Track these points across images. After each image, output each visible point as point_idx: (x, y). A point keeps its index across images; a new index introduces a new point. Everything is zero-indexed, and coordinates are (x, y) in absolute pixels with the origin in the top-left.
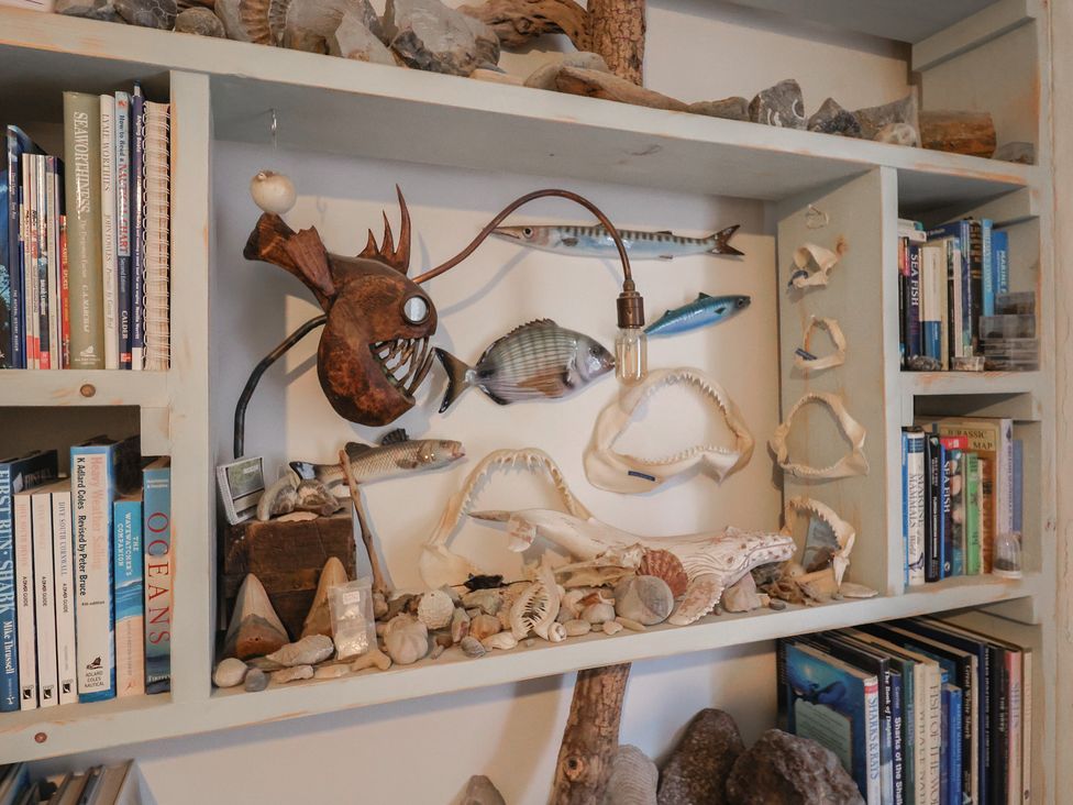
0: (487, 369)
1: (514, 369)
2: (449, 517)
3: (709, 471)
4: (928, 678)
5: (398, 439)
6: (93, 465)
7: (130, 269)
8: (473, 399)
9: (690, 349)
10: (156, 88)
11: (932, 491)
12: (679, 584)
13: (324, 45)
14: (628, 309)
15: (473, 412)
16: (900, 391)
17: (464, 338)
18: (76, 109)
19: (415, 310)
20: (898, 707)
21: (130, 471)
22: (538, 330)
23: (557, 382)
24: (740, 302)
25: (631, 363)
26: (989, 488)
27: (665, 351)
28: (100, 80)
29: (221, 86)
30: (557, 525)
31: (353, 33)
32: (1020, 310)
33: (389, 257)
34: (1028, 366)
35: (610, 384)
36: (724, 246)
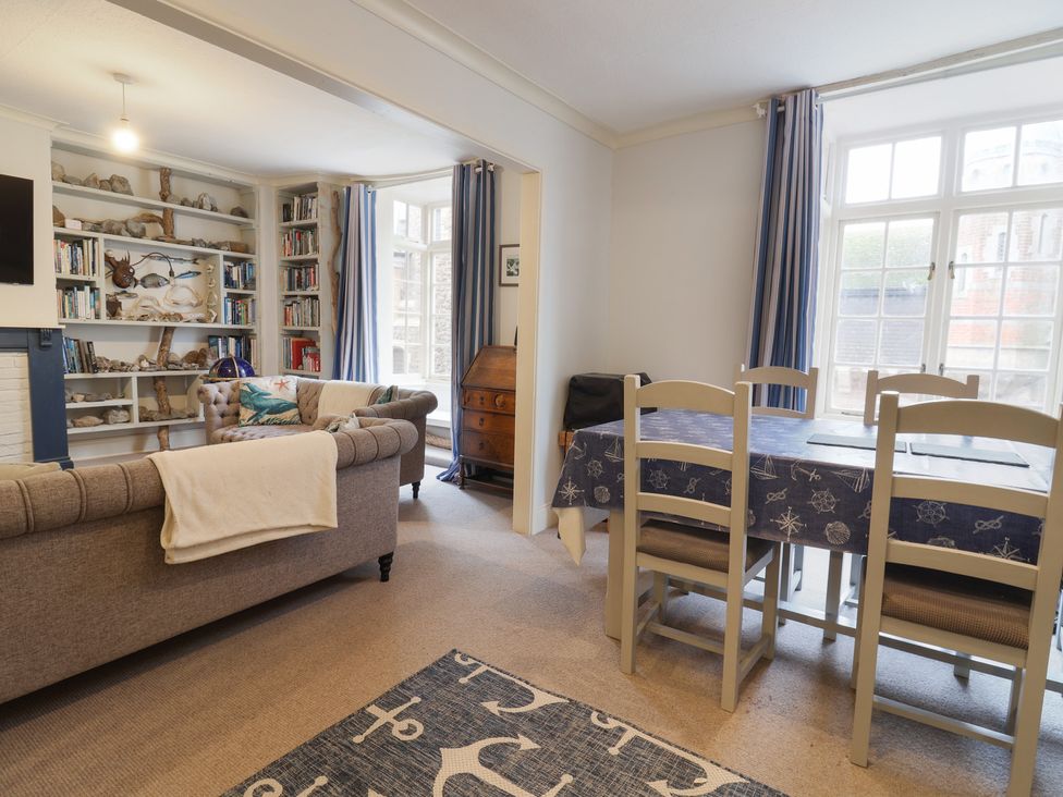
0: (143, 281)
1: (148, 282)
2: (136, 307)
3: (191, 305)
4: (232, 341)
5: (125, 292)
6: (87, 288)
7: (93, 263)
8: (139, 287)
9: (188, 281)
10: (95, 239)
11: (233, 309)
12: (181, 319)
13: (119, 234)
14: (171, 274)
15: (139, 290)
16: (224, 292)
17: (138, 276)
18: (85, 242)
19: (131, 271)
20: (226, 344)
21: (92, 290)
22: (153, 275)
23: (158, 285)
24: (198, 273)
25: (172, 283)
26: (247, 310)
27: (180, 281)
28: (88, 238)
29: (105, 240)
30: (157, 308)
31: (124, 232)
32: (253, 280)
33: (126, 262)
34: (254, 289)
35: (169, 287)
36: (194, 261)
